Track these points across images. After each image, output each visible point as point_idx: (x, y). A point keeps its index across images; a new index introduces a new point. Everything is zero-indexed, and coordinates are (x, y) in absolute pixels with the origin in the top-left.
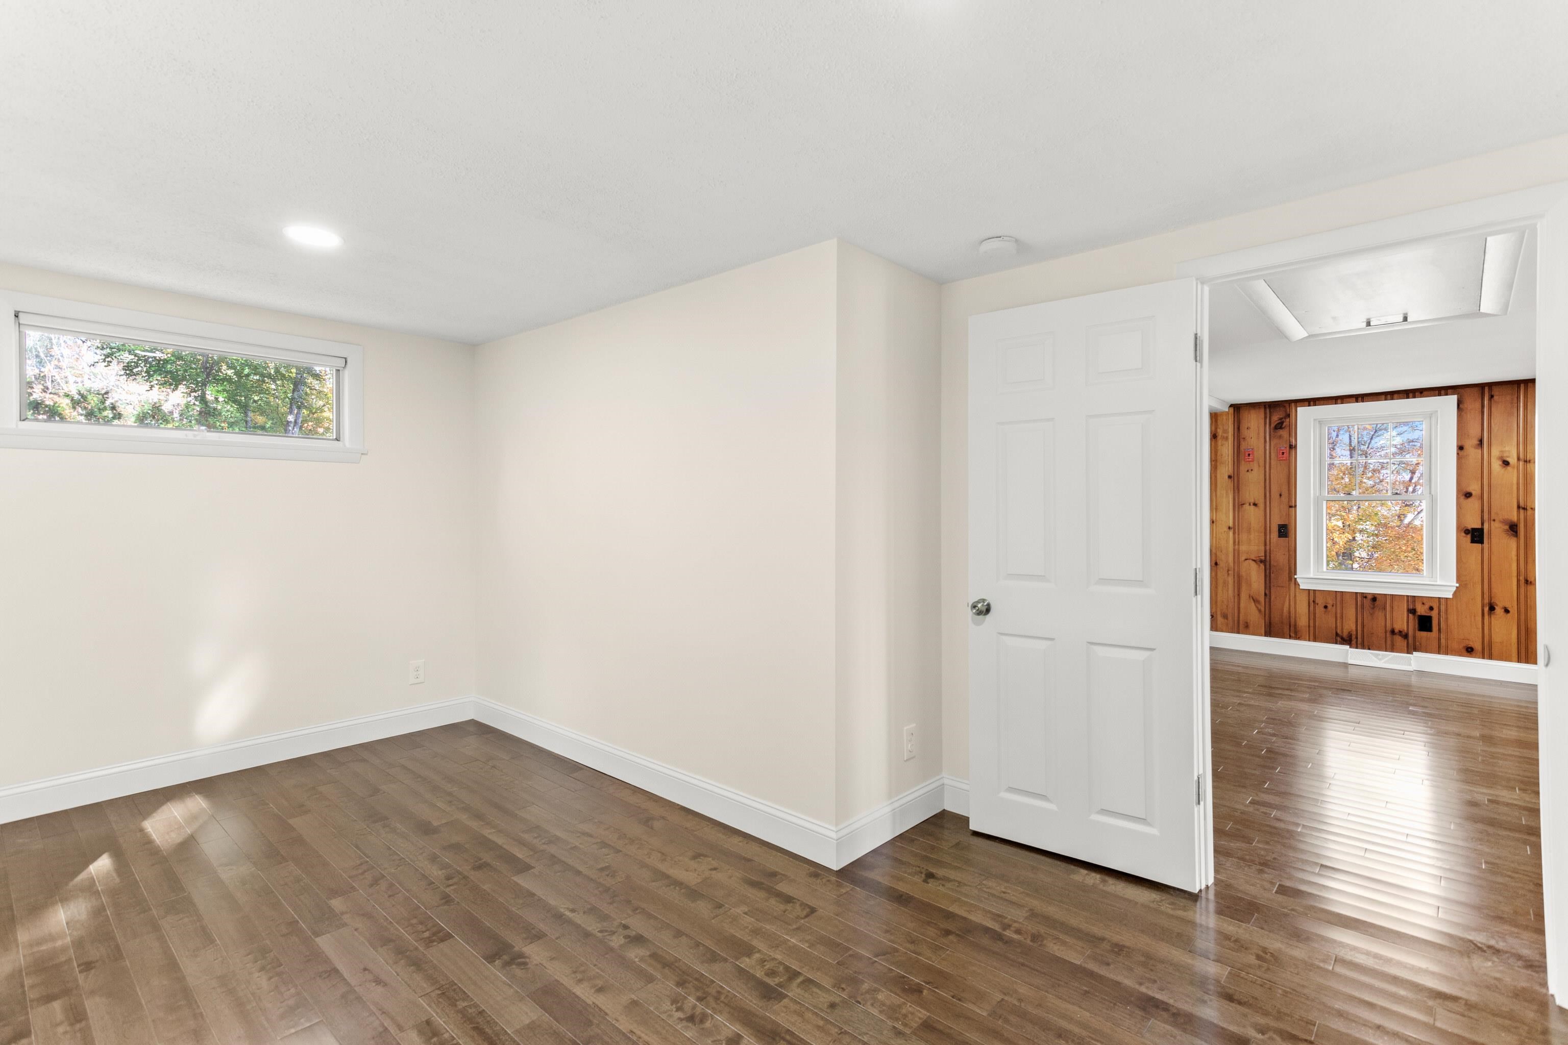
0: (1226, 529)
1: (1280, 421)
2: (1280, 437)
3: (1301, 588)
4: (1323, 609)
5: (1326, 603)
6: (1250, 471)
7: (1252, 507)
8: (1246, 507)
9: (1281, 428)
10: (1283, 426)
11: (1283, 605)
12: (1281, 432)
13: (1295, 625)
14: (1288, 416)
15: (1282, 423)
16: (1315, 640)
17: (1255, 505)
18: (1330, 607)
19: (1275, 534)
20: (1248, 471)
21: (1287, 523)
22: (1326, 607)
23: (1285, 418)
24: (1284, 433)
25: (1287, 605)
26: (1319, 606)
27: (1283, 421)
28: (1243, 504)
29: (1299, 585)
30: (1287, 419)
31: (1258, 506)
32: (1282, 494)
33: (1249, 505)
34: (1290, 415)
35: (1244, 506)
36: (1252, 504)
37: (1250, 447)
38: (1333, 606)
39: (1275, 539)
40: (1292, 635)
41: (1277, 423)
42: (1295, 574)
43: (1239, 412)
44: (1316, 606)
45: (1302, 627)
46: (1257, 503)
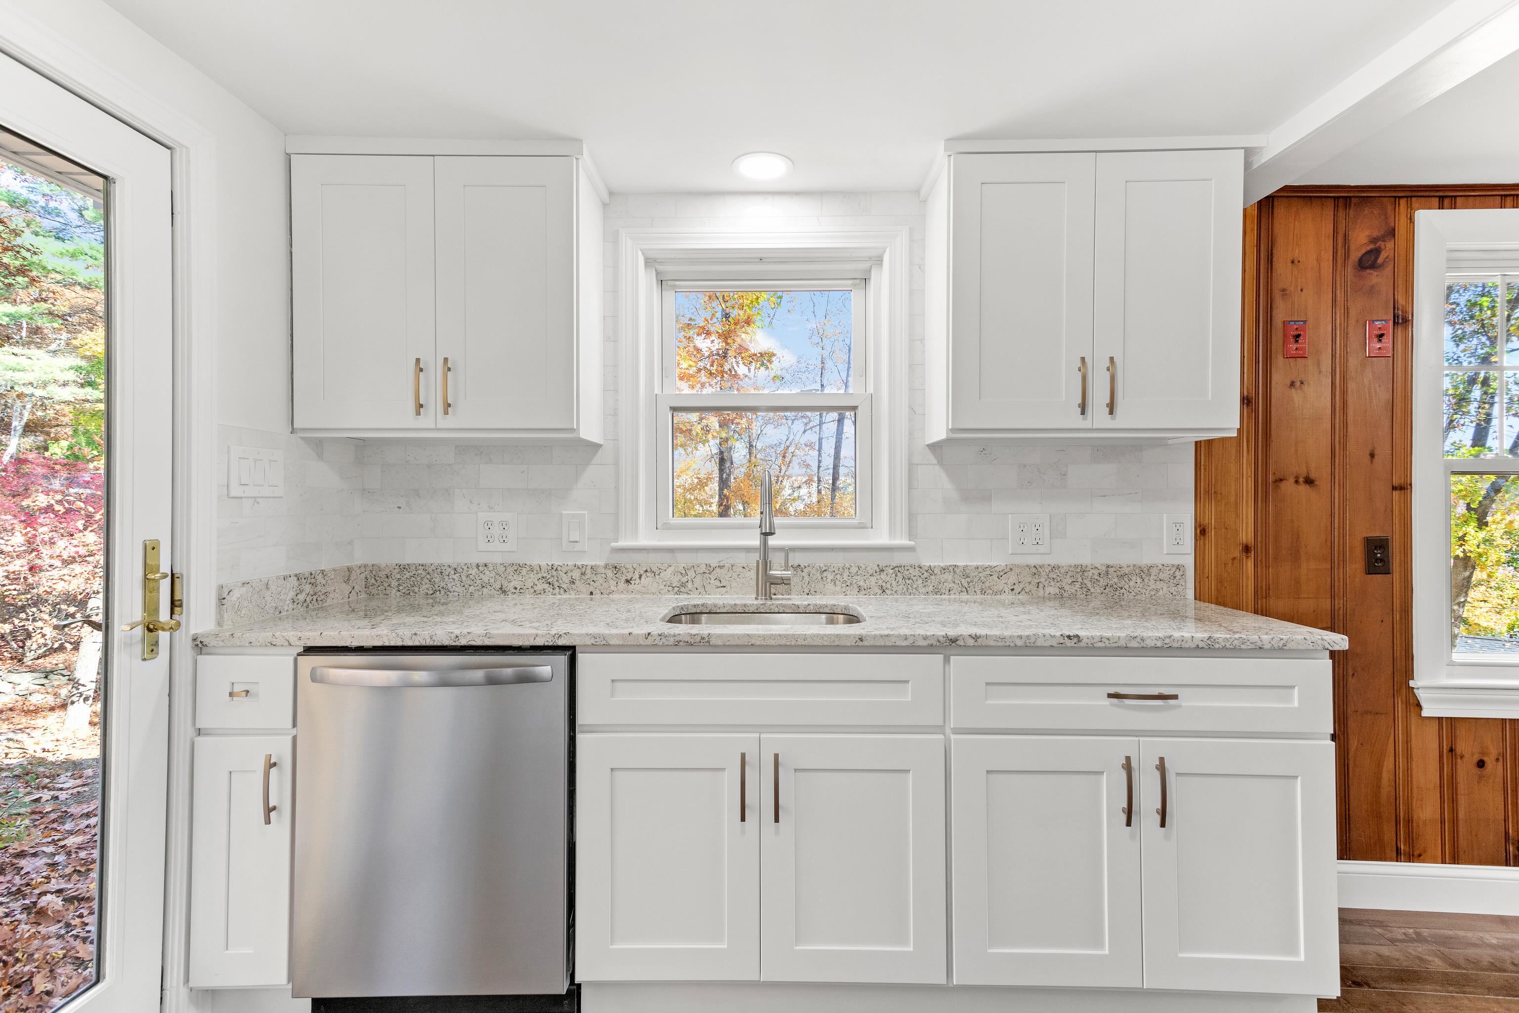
0: (1237, 553)
1: (1372, 246)
2: (1372, 291)
3: (1425, 713)
4: (1476, 770)
5: (1483, 753)
6: (1298, 384)
7: (1303, 488)
8: (1288, 486)
9: (1373, 266)
10: (1380, 261)
11: (1379, 765)
12: (1374, 278)
13: (1409, 821)
14: (1392, 233)
15: (1377, 252)
16: (1455, 859)
17: (1309, 481)
18: (1490, 761)
19: (1356, 565)
20: (1292, 384)
21: (1389, 535)
22: (1481, 764)
23: (1383, 238)
24: (1378, 279)
25: (1388, 764)
26: (1465, 759)
27: (1378, 245)
28: (1281, 480)
29: (1419, 706)
30: (1390, 240)
31: (1316, 485)
32: (1376, 453)
33: (1292, 480)
34: (1396, 229)
35: (1283, 485)
36: (1301, 480)
37: (1296, 314)
38: (1497, 760)
39: (1357, 580)
40: (1402, 847)
41: (1363, 251)
42: (1409, 673)
43: (1272, 213)
44: (1459, 760)
45: (1425, 823)
46: (1313, 476)
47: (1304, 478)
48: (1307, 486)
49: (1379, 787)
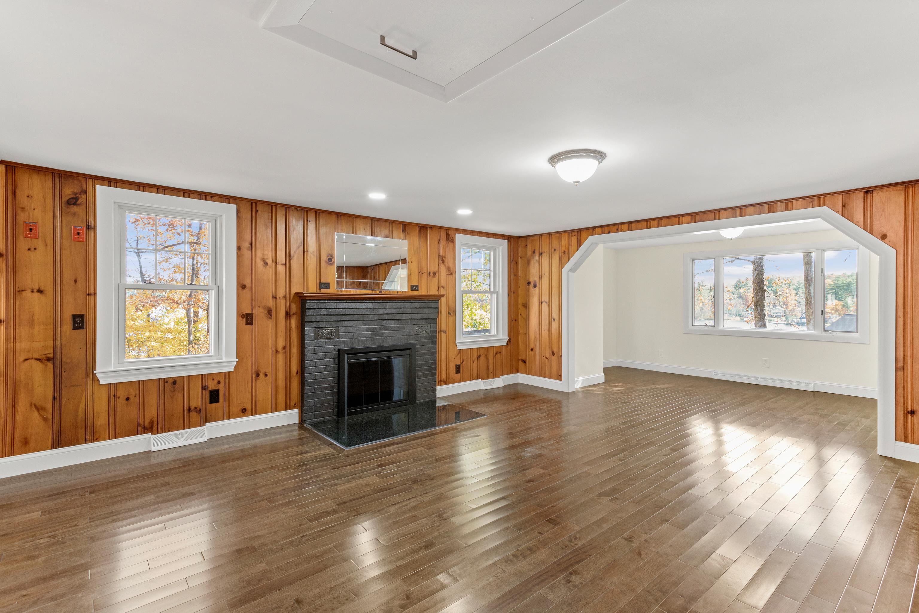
1: (74, 196)
2: (74, 214)
3: (101, 383)
4: (125, 402)
5: (129, 395)
6: (33, 249)
7: (36, 295)
8: (27, 294)
9: (75, 204)
10: (79, 202)
11: (77, 407)
12: (75, 209)
13: (93, 426)
14: (85, 192)
15: (77, 198)
17: (40, 291)
18: (132, 398)
19: (67, 326)
20: (29, 249)
21: (84, 313)
22: (128, 399)
23: (80, 193)
24: (77, 210)
25: (82, 404)
26: (120, 398)
27: (77, 196)
28: (22, 291)
29: (98, 380)
30: (84, 195)
31: (44, 293)
32: (78, 280)
33: (30, 291)
34: (87, 191)
35: (24, 293)
36: (35, 291)
37: (31, 219)
38: (135, 396)
39: (68, 332)
40: (88, 438)
41: (69, 197)
42: (94, 368)
43: (15, 174)
44: (117, 399)
45: (100, 426)
46: (42, 289)
47: (37, 290)
48: (39, 293)
49: (77, 416)
